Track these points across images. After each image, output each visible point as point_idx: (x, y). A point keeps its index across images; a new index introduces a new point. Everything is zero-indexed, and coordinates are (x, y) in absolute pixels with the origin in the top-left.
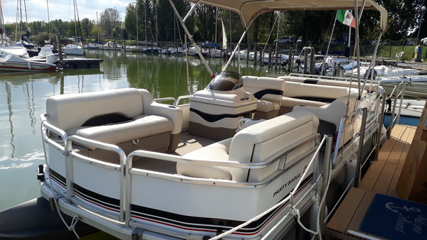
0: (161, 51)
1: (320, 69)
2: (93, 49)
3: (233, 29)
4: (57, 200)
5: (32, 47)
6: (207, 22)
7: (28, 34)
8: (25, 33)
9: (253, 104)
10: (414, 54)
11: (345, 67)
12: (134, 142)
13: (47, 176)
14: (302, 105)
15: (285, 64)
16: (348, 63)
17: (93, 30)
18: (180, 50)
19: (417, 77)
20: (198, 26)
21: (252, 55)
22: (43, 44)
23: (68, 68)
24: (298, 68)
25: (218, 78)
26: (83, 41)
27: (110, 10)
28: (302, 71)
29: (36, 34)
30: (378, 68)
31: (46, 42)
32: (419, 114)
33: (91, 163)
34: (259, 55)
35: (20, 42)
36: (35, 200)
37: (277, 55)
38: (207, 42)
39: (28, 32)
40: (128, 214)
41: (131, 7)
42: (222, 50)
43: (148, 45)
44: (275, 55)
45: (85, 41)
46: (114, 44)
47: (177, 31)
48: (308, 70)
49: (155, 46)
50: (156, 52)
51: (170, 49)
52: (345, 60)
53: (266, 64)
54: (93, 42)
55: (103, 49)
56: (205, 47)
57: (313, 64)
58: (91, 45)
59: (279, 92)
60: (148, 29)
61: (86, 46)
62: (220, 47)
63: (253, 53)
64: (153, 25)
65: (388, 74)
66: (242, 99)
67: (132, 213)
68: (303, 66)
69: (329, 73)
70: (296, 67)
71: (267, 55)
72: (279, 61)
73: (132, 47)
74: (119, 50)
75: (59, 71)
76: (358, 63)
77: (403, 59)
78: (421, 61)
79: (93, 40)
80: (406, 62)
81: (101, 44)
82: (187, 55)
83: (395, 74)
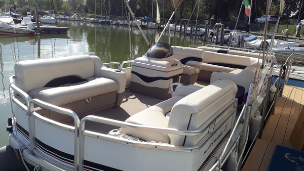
0: (112, 22)
1: (228, 40)
2: (62, 19)
3: (165, 8)
5: (18, 16)
6: (146, 3)
7: (15, 7)
8: (12, 6)
9: (180, 69)
10: (295, 31)
11: (246, 39)
12: (87, 100)
13: (14, 129)
15: (202, 35)
16: (248, 36)
17: (63, 6)
18: (126, 22)
19: (298, 49)
20: (140, 5)
21: (178, 28)
22: (26, 15)
23: (43, 33)
24: (211, 38)
25: (154, 48)
28: (215, 41)
29: (21, 7)
31: (28, 13)
33: (49, 123)
34: (183, 28)
35: (9, 13)
36: (5, 147)
37: (197, 29)
38: (146, 17)
39: (15, 6)
40: (80, 168)
42: (157, 24)
43: (103, 17)
44: (195, 29)
45: (57, 13)
46: (78, 16)
47: (124, 8)
48: (219, 41)
49: (108, 19)
50: (108, 23)
51: (119, 21)
52: (246, 34)
53: (188, 35)
54: (63, 15)
55: (70, 20)
56: (145, 21)
57: (222, 36)
58: (62, 17)
59: (200, 60)
60: (103, 6)
61: (58, 17)
62: (155, 21)
63: (179, 26)
64: (107, 3)
65: (278, 46)
66: (172, 66)
67: (85, 167)
68: (215, 37)
69: (234, 43)
70: (210, 38)
71: (189, 29)
72: (198, 33)
73: (91, 19)
74: (82, 21)
75: (37, 35)
76: (255, 37)
77: (287, 34)
78: (300, 37)
79: (63, 13)
80: (289, 37)
81: (69, 16)
82: (131, 26)
83: (282, 46)
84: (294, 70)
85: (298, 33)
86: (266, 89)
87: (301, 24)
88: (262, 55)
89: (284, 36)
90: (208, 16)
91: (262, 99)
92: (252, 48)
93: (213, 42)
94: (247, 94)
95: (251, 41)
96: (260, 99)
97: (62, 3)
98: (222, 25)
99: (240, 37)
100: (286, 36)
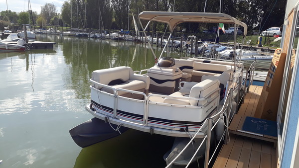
0: (89, 35)
1: (201, 51)
2: (38, 33)
4: (108, 118)
6: (122, 16)
10: (258, 41)
11: (217, 49)
15: (177, 47)
16: (218, 47)
17: (38, 20)
18: (103, 35)
20: (115, 18)
21: (154, 40)
23: (33, 49)
27: (49, 4)
28: (190, 52)
30: (238, 51)
31: (5, 28)
32: (265, 80)
34: (160, 40)
37: (173, 41)
38: (122, 30)
41: (66, 3)
42: (134, 36)
43: (79, 31)
44: (171, 41)
46: (55, 30)
47: (101, 22)
48: (194, 51)
49: (85, 32)
50: (86, 36)
51: (96, 34)
54: (38, 28)
55: (46, 34)
56: (122, 34)
57: (197, 48)
58: (37, 30)
59: (191, 68)
60: (79, 20)
62: (131, 34)
63: (156, 39)
64: (83, 18)
66: (175, 72)
68: (190, 49)
69: (207, 54)
70: (185, 49)
71: (165, 41)
72: (174, 45)
73: (68, 32)
74: (58, 34)
75: (27, 51)
76: (224, 47)
77: (251, 44)
78: (261, 46)
79: (38, 27)
80: (253, 46)
81: (45, 30)
82: (108, 39)
83: (247, 55)
84: (257, 74)
85: (260, 43)
86: (238, 88)
87: (262, 35)
88: (233, 63)
90: (179, 28)
92: (223, 58)
93: (188, 53)
95: (221, 51)
96: (235, 94)
98: (195, 37)
99: (212, 48)
100: (250, 46)
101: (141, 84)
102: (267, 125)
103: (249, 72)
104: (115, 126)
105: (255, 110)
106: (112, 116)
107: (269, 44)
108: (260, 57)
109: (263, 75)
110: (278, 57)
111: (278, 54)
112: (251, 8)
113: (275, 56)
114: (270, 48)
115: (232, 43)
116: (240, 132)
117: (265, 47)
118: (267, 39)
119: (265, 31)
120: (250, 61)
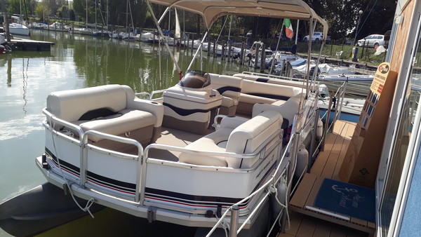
0: (111, 35)
1: (270, 64)
2: (37, 28)
3: (186, 17)
4: (70, 186)
9: (218, 101)
10: (351, 54)
11: (292, 63)
13: (52, 165)
14: (261, 102)
15: (236, 57)
16: (294, 59)
17: (37, 9)
18: (131, 35)
21: (206, 45)
23: (17, 50)
24: (249, 61)
25: (187, 76)
26: (26, 19)
28: (253, 65)
30: (321, 66)
34: (212, 46)
36: (40, 187)
37: (230, 48)
40: (142, 196)
42: (176, 39)
43: (97, 28)
44: (228, 48)
45: (29, 19)
46: (61, 25)
47: (129, 16)
48: (259, 65)
49: (105, 29)
50: (107, 36)
51: (121, 34)
52: (292, 56)
53: (219, 55)
54: (37, 22)
55: (49, 30)
56: (158, 34)
57: (263, 59)
58: (35, 24)
59: (238, 90)
60: (98, 12)
61: (30, 25)
62: (173, 35)
64: (103, 8)
65: (330, 72)
66: (211, 96)
67: (146, 195)
68: (254, 60)
69: (278, 69)
70: (247, 61)
71: (220, 47)
72: (231, 54)
73: (80, 29)
74: (67, 32)
75: (7, 52)
76: (303, 60)
77: (342, 57)
78: (357, 61)
79: (37, 19)
80: (345, 61)
81: (47, 24)
82: (139, 41)
83: (335, 73)
84: (348, 103)
85: (355, 56)
87: (358, 45)
89: (339, 60)
90: (243, 30)
91: (307, 134)
93: (251, 67)
94: (291, 127)
95: (298, 65)
97: (35, 4)
98: (262, 44)
99: (284, 60)
100: (341, 60)
101: (144, 118)
102: (357, 197)
103: (334, 100)
104: (83, 202)
105: (340, 163)
106: (78, 182)
107: (368, 59)
108: (354, 76)
109: (357, 105)
110: (383, 78)
111: (384, 72)
112: (345, 6)
113: (378, 76)
114: (369, 64)
115: (315, 55)
116: (309, 210)
117: (362, 63)
118: (365, 51)
119: (363, 40)
120: (338, 82)
